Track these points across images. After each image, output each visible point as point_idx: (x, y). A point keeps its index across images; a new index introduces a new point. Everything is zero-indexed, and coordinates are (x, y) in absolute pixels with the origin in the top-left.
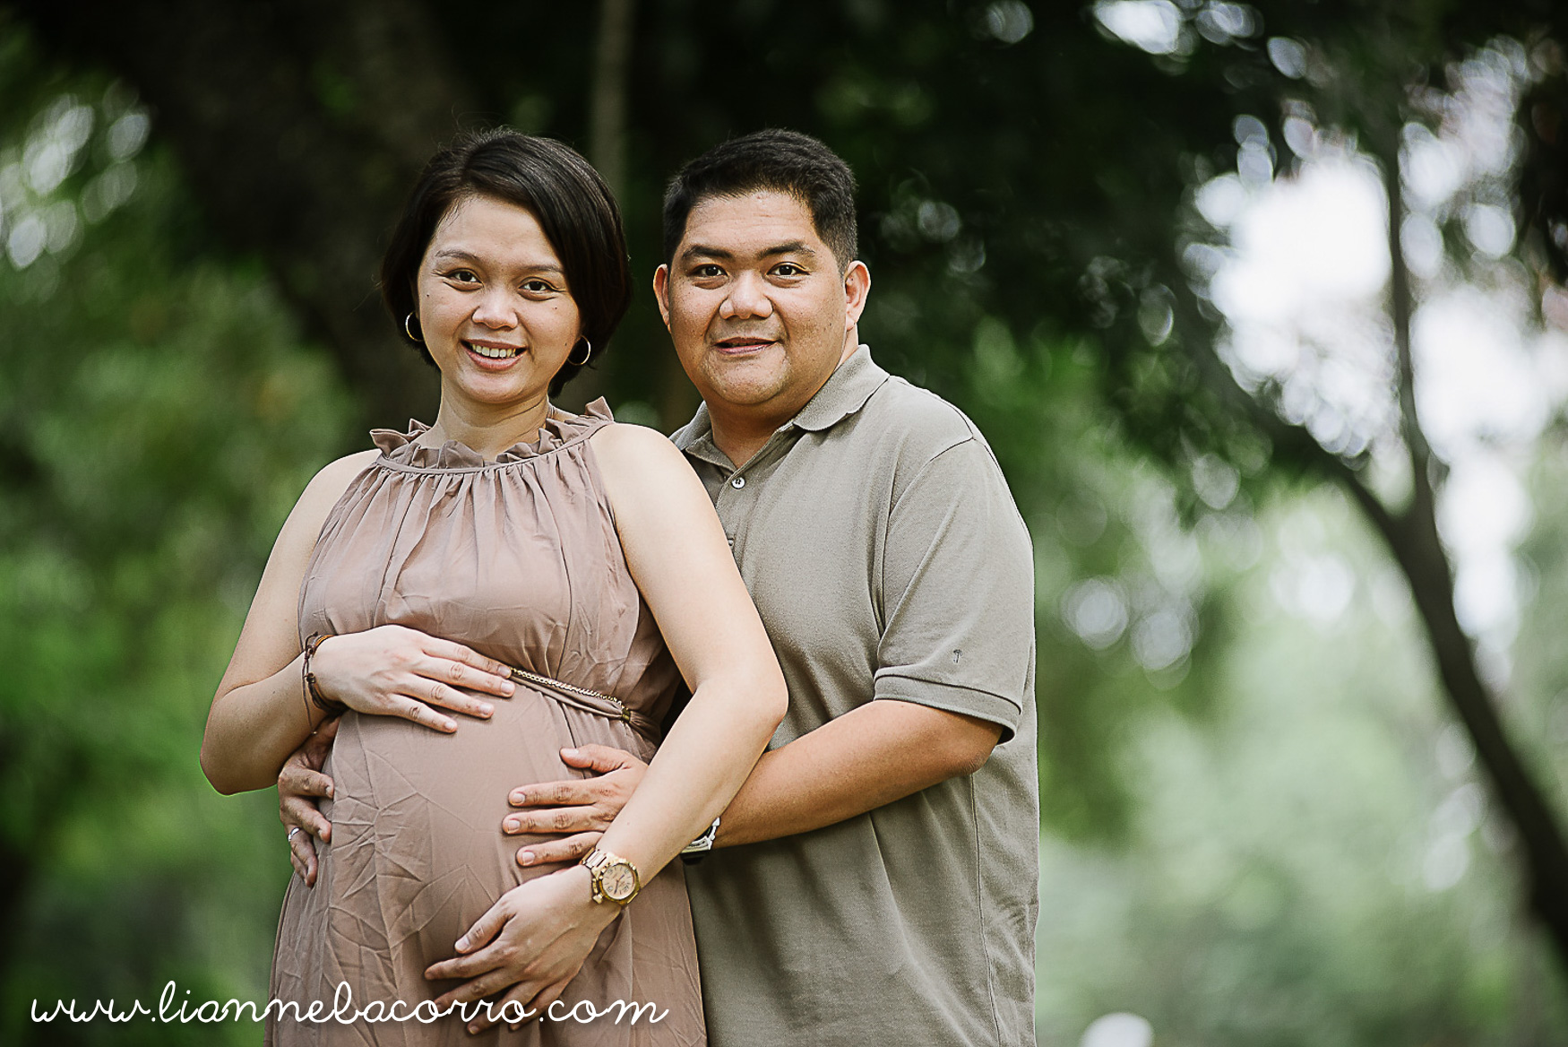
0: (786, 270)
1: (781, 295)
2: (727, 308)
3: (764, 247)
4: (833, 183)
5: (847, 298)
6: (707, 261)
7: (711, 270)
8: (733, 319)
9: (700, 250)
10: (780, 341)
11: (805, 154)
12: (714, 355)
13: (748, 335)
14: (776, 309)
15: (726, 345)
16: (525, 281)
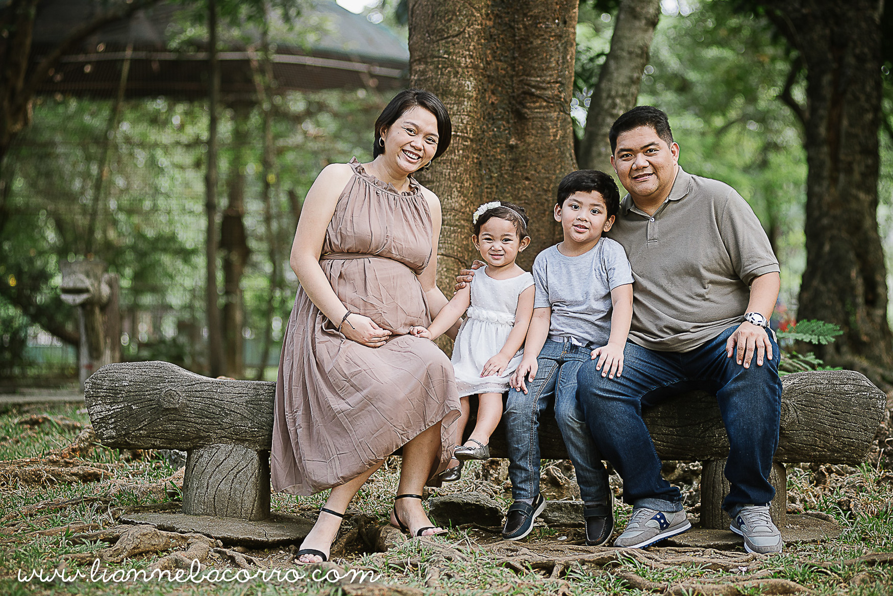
0: (651, 150)
1: (650, 159)
2: (634, 167)
3: (642, 146)
4: (661, 119)
5: (673, 155)
6: (626, 153)
7: (627, 155)
8: (637, 169)
9: (623, 150)
10: (654, 173)
11: (651, 113)
12: (633, 182)
13: (642, 173)
14: (650, 163)
15: (636, 178)
16: (428, 137)
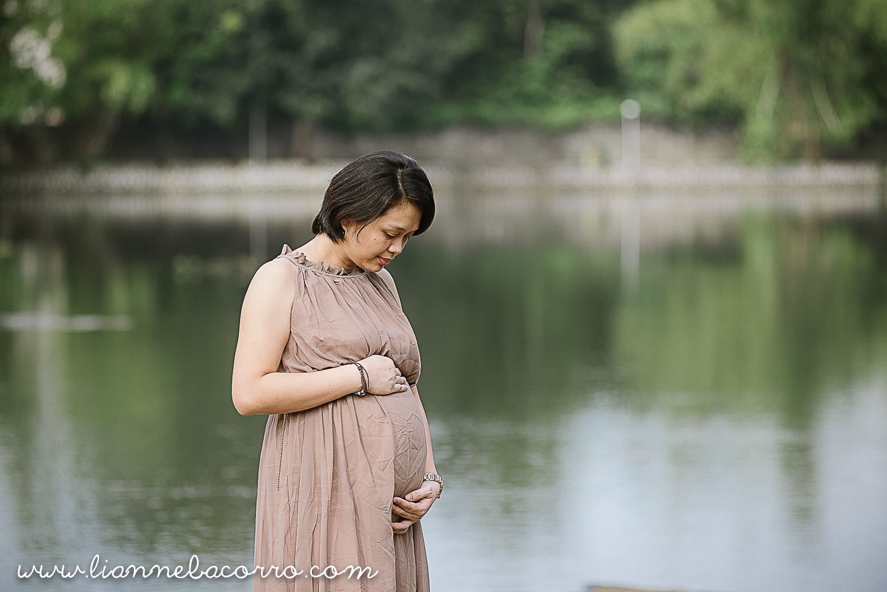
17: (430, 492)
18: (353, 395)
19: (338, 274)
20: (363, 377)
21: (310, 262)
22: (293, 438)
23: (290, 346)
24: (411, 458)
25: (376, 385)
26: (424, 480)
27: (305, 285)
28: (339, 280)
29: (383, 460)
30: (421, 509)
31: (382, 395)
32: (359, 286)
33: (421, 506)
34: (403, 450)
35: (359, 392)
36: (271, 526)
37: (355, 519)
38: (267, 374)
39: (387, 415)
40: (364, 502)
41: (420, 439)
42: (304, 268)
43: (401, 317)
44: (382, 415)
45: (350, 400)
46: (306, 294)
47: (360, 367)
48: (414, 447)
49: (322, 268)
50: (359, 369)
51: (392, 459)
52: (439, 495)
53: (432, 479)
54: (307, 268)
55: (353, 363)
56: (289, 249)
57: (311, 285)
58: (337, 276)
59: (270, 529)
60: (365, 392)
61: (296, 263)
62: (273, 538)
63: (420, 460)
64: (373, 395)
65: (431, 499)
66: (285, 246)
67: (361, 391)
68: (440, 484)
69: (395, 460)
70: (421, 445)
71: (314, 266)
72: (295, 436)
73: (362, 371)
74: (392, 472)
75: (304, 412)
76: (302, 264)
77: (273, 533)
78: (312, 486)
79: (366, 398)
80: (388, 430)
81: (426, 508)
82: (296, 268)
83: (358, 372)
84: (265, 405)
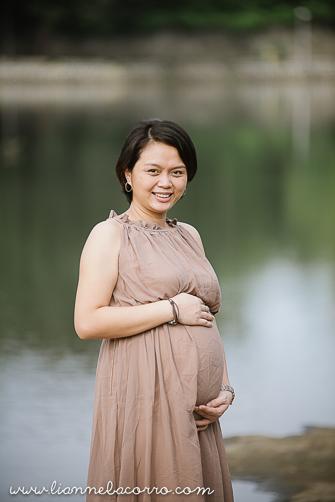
16: (173, 171)
17: (226, 400)
18: (167, 323)
19: (154, 228)
20: (174, 310)
21: (132, 221)
22: (122, 355)
23: (118, 285)
24: (210, 373)
25: (184, 318)
26: (221, 390)
27: (129, 237)
28: (156, 233)
29: (189, 374)
30: (219, 412)
31: (190, 325)
32: (171, 237)
33: (219, 410)
34: (204, 367)
35: (172, 322)
36: (105, 423)
37: (169, 419)
38: (101, 307)
39: (193, 340)
40: (176, 405)
41: (218, 359)
42: (127, 225)
43: (204, 260)
44: (189, 339)
45: (165, 327)
46: (130, 244)
47: (172, 302)
48: (213, 365)
49: (142, 225)
50: (171, 304)
51: (196, 374)
52: (232, 402)
53: (226, 390)
54: (130, 225)
55: (166, 299)
56: (115, 213)
57: (133, 237)
58: (154, 230)
59: (103, 425)
60: (177, 322)
61: (121, 222)
62: (106, 433)
63: (218, 375)
64: (183, 325)
65: (226, 405)
66: (112, 211)
67: (173, 321)
68: (233, 393)
69: (198, 376)
70: (219, 363)
71: (135, 224)
72: (123, 354)
73: (173, 306)
74: (196, 384)
75: (130, 337)
76: (126, 222)
77: (106, 429)
78: (136, 393)
79: (177, 326)
80: (193, 352)
81: (222, 411)
82: (122, 226)
83: (171, 306)
84: (99, 331)
